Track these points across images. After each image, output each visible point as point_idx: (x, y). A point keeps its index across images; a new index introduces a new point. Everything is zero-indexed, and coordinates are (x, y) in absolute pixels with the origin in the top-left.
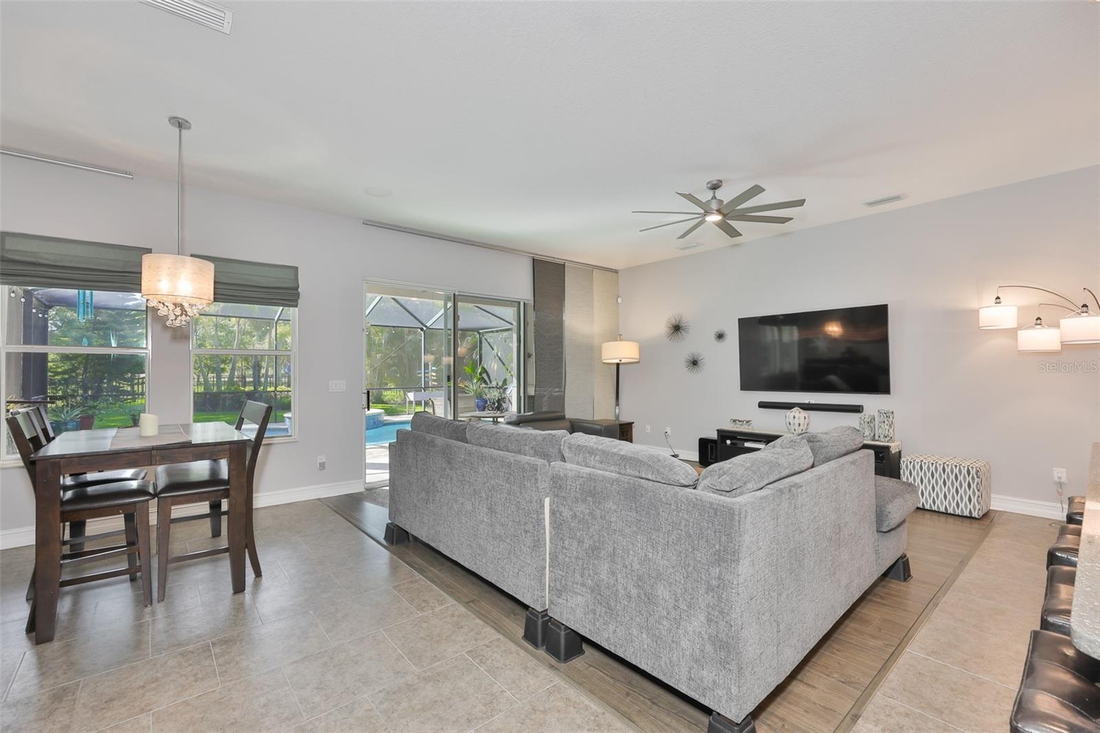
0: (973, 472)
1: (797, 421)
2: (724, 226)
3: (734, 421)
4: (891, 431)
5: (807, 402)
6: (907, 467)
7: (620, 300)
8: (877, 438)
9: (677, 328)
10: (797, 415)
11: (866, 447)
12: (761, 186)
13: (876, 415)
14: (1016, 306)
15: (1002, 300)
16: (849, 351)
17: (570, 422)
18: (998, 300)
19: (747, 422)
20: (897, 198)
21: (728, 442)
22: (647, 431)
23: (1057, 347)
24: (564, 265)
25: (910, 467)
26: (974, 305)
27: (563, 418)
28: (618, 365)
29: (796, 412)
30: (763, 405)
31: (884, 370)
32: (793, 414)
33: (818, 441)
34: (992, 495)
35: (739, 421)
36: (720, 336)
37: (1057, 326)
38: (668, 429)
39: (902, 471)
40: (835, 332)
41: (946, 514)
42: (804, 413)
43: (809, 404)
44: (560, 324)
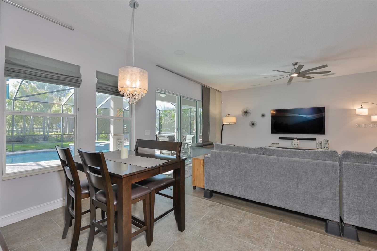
1: (297, 143)
3: (273, 144)
4: (328, 146)
5: (295, 137)
7: (222, 102)
8: (323, 148)
9: (246, 113)
13: (322, 141)
14: (367, 108)
18: (362, 107)
19: (277, 144)
20: (333, 74)
24: (210, 88)
29: (296, 140)
35: (275, 144)
36: (263, 116)
42: (298, 141)
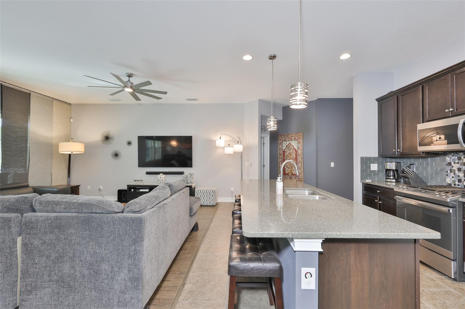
0: (214, 191)
1: (161, 179)
2: (133, 95)
3: (135, 181)
4: (192, 180)
5: (165, 171)
6: (197, 192)
7: (72, 120)
8: (188, 183)
9: (107, 138)
10: (161, 176)
11: (187, 186)
12: (150, 81)
13: (188, 175)
14: (224, 140)
15: (221, 138)
16: (179, 152)
17: (33, 188)
19: (141, 181)
20: (196, 100)
21: (132, 190)
22: (88, 189)
23: (232, 153)
24: (30, 94)
25: (198, 192)
26: (215, 139)
27: (27, 186)
28: (70, 155)
29: (161, 175)
30: (148, 173)
31: (191, 159)
32: (160, 176)
33: (172, 186)
34: (218, 198)
35: (138, 181)
36: (129, 143)
37: (233, 147)
38: (101, 187)
39: (195, 194)
40: (174, 144)
41: (207, 206)
42: (164, 176)
43: (166, 172)
44: (26, 129)
